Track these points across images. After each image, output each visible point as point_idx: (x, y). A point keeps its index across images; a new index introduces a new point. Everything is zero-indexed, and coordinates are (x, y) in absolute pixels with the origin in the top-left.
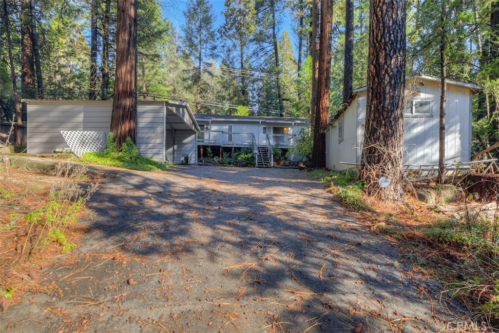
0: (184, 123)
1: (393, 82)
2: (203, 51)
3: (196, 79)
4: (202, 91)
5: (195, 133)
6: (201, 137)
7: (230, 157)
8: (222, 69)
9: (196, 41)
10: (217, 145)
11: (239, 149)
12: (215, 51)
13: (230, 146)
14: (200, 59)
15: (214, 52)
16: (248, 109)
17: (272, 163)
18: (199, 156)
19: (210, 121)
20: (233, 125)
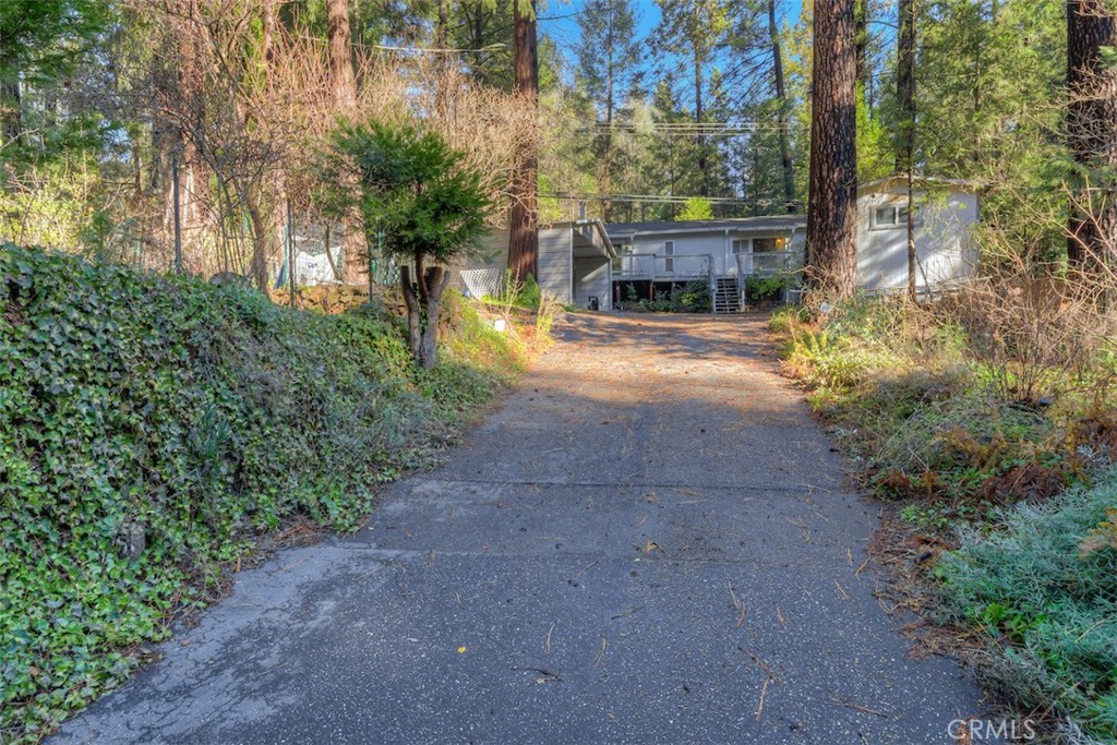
0: (591, 246)
1: (836, 197)
2: (616, 87)
3: (603, 145)
4: (615, 170)
5: (608, 260)
6: (618, 266)
7: (668, 298)
8: (656, 120)
9: (602, 71)
10: (646, 278)
11: (682, 284)
12: (641, 85)
13: (668, 280)
14: (610, 104)
15: (639, 86)
16: (709, 203)
17: (743, 307)
18: (615, 300)
19: (632, 236)
20: (673, 241)
